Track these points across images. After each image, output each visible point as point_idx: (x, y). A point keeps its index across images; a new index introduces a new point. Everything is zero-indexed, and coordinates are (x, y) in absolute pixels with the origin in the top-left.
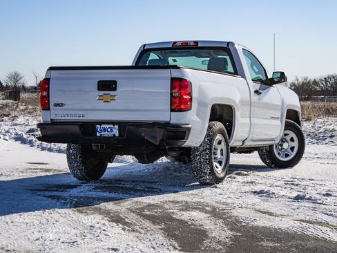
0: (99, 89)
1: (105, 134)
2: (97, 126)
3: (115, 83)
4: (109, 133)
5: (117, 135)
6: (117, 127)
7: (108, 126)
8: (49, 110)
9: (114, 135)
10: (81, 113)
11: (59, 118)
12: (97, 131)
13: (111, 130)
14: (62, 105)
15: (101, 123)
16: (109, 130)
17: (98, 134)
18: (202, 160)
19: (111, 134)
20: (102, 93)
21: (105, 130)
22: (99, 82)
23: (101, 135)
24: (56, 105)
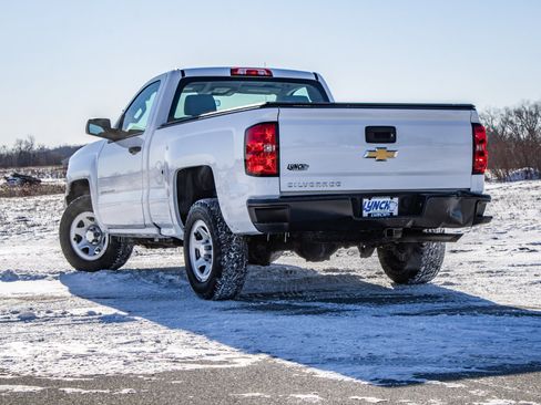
0: (368, 140)
1: (377, 212)
2: (365, 200)
3: (393, 129)
4: (382, 211)
5: (396, 212)
6: (396, 200)
7: (382, 200)
8: (278, 175)
9: (391, 214)
10: (335, 179)
11: (295, 190)
12: (363, 208)
13: (387, 205)
14: (303, 167)
15: (370, 195)
16: (383, 206)
17: (365, 214)
19: (386, 212)
20: (373, 146)
21: (376, 205)
22: (367, 128)
23: (369, 215)
24: (293, 167)
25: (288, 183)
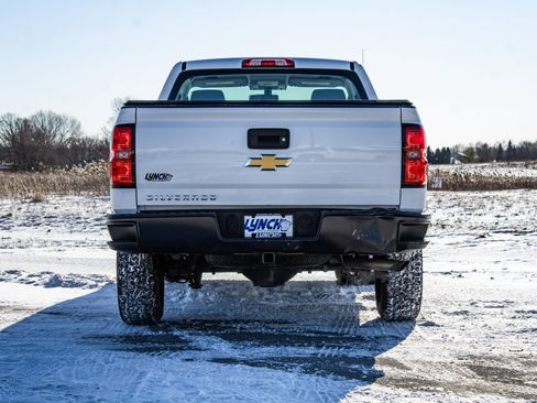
0: (251, 146)
1: (264, 233)
2: (246, 218)
3: (286, 133)
4: (271, 231)
5: (290, 233)
6: (290, 218)
7: (270, 218)
8: (133, 186)
9: (284, 235)
10: (208, 192)
11: (156, 203)
12: (246, 228)
13: (277, 224)
14: (165, 177)
15: (253, 211)
16: (272, 224)
17: (248, 234)
18: (410, 276)
19: (276, 233)
20: (257, 153)
21: (262, 224)
22: (250, 131)
23: (254, 235)
24: (152, 177)
25: (147, 196)
